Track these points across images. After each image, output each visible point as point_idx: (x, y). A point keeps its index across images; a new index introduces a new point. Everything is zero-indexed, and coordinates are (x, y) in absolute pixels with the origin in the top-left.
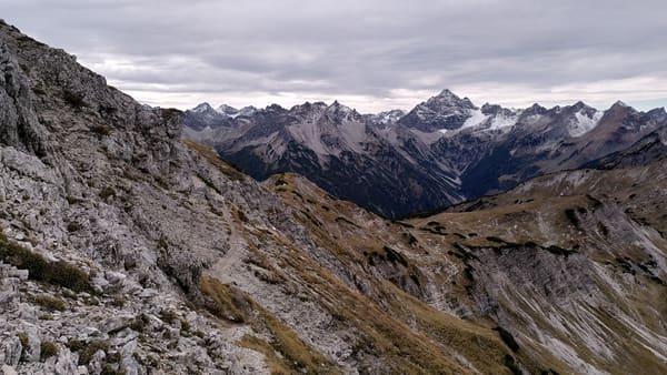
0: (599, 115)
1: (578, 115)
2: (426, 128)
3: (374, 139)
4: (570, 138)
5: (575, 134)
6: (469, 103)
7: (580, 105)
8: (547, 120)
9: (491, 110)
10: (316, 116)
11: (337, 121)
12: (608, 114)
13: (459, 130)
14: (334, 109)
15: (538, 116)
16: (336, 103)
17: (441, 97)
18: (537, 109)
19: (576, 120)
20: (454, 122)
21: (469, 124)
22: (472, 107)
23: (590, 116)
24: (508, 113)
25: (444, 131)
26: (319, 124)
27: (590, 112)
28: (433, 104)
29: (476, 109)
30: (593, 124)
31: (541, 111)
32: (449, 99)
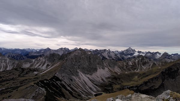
0: (162, 54)
1: (157, 54)
2: (126, 55)
3: (117, 57)
4: (155, 59)
5: (157, 58)
6: (135, 50)
7: (158, 52)
8: (151, 55)
9: (139, 52)
10: (107, 52)
11: (110, 53)
12: (163, 54)
13: (132, 56)
14: (109, 51)
15: (149, 54)
16: (109, 50)
17: (129, 49)
18: (149, 52)
19: (157, 55)
20: (132, 54)
21: (135, 55)
22: (135, 51)
23: (160, 55)
24: (143, 53)
25: (129, 56)
26: (107, 53)
27: (160, 54)
28: (127, 50)
29: (136, 52)
30: (160, 56)
31: (150, 53)
32: (131, 50)
